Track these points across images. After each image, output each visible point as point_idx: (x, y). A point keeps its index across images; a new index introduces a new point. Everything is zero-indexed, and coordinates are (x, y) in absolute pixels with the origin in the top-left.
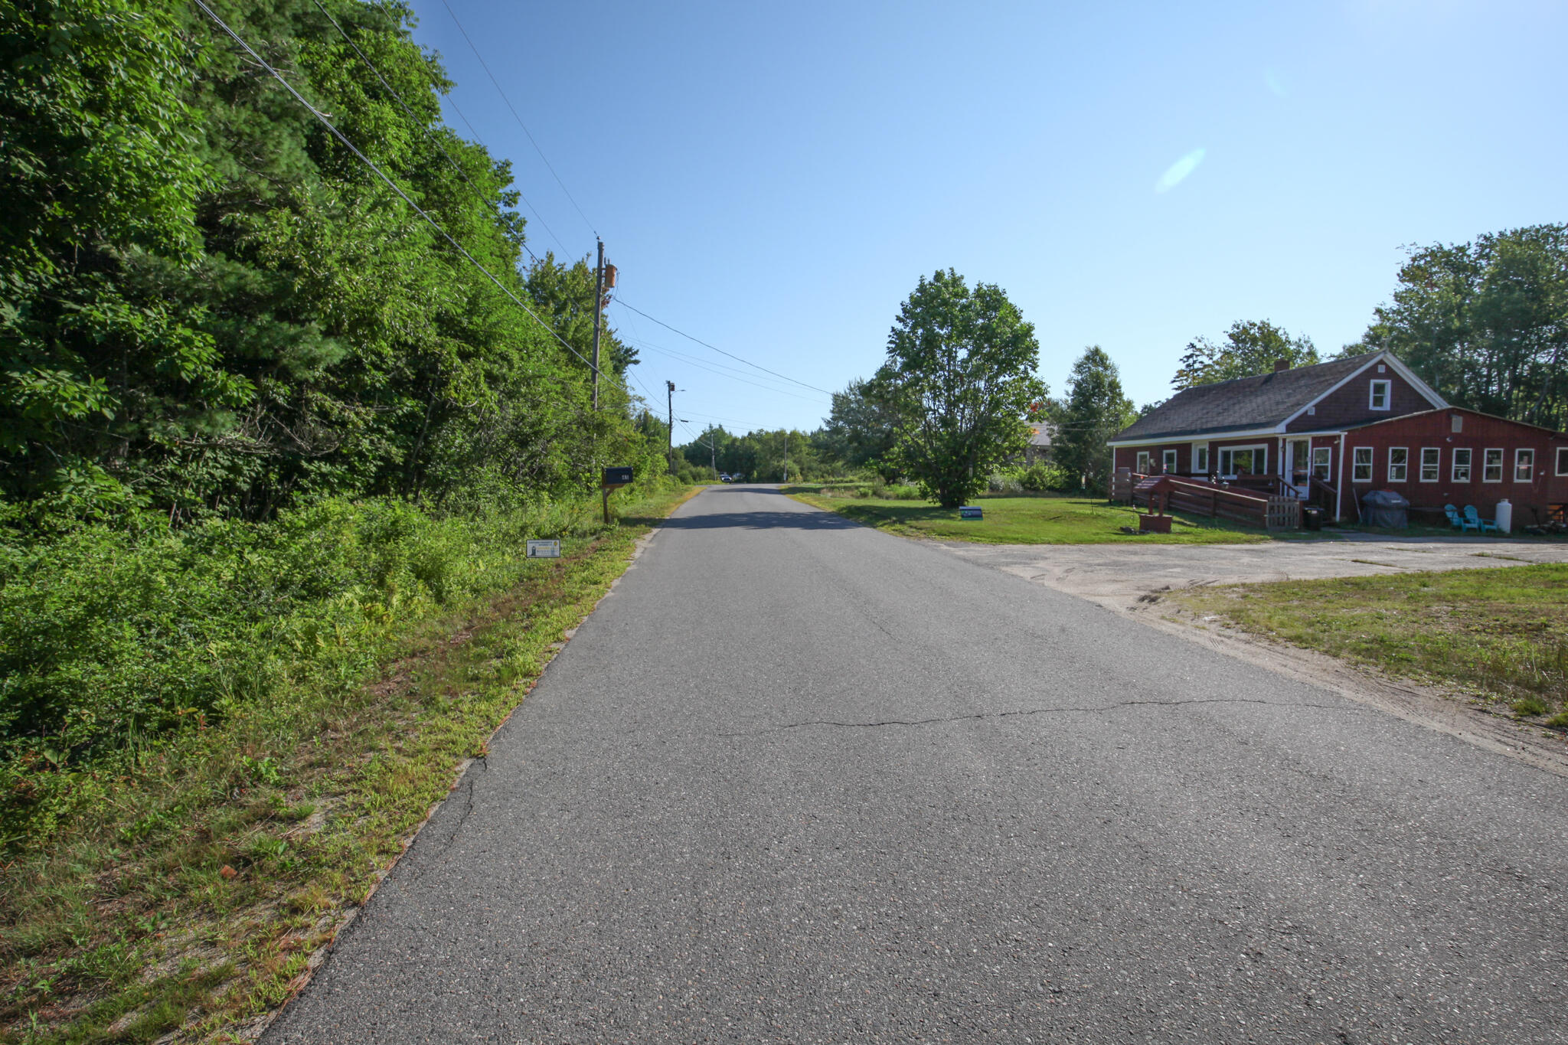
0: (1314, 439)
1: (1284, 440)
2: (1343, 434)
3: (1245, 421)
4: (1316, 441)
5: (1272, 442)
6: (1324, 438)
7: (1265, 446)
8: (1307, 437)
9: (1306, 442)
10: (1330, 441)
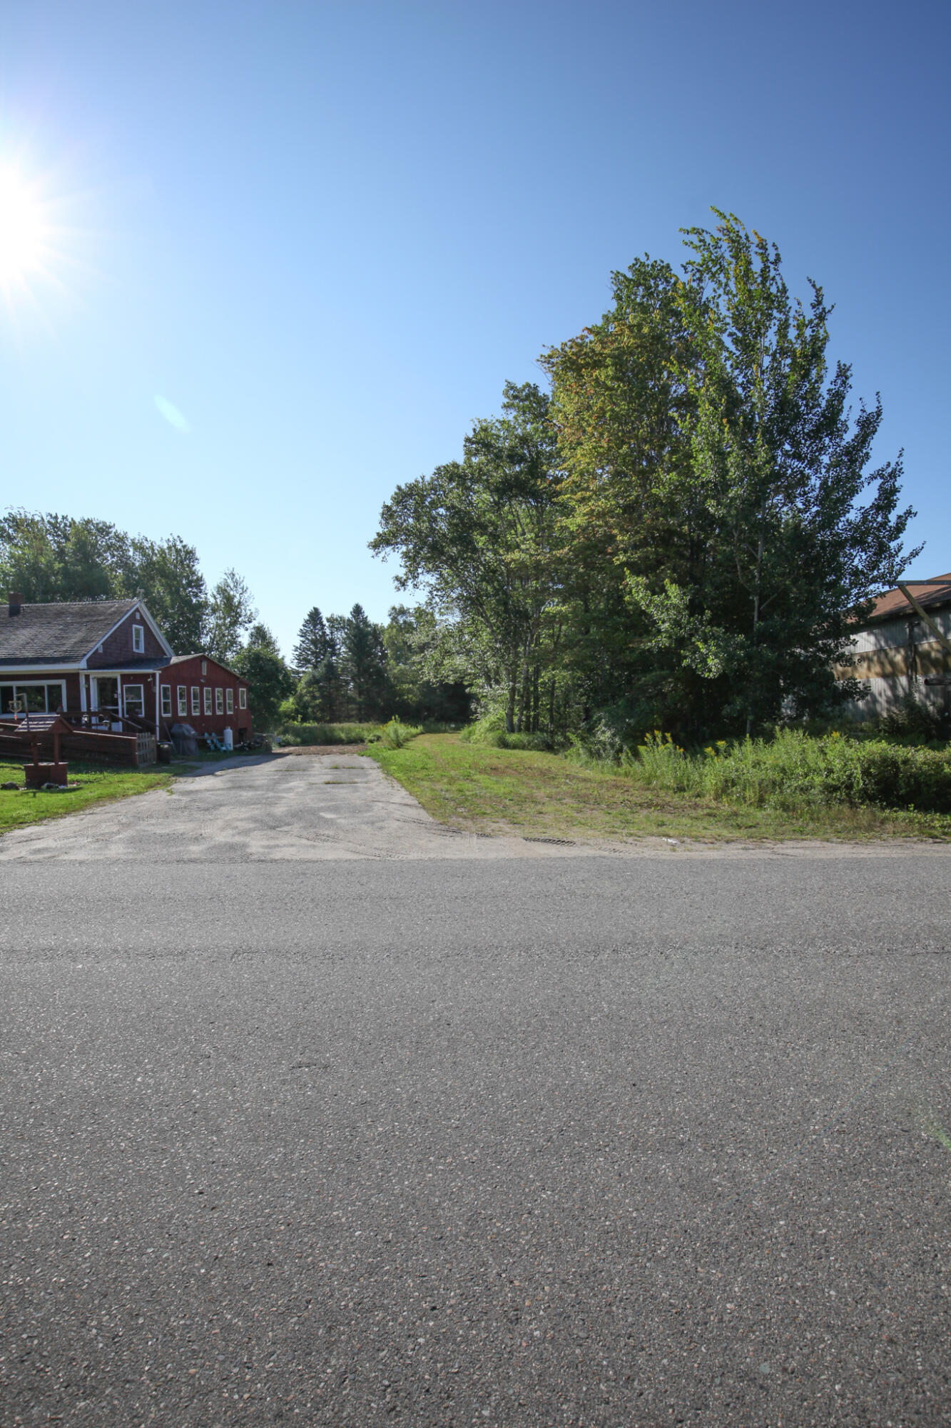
0: (123, 676)
1: (87, 677)
2: (158, 673)
3: (29, 655)
4: (125, 678)
5: (72, 678)
6: (135, 676)
7: (63, 683)
8: (116, 673)
9: (115, 680)
10: (141, 679)
